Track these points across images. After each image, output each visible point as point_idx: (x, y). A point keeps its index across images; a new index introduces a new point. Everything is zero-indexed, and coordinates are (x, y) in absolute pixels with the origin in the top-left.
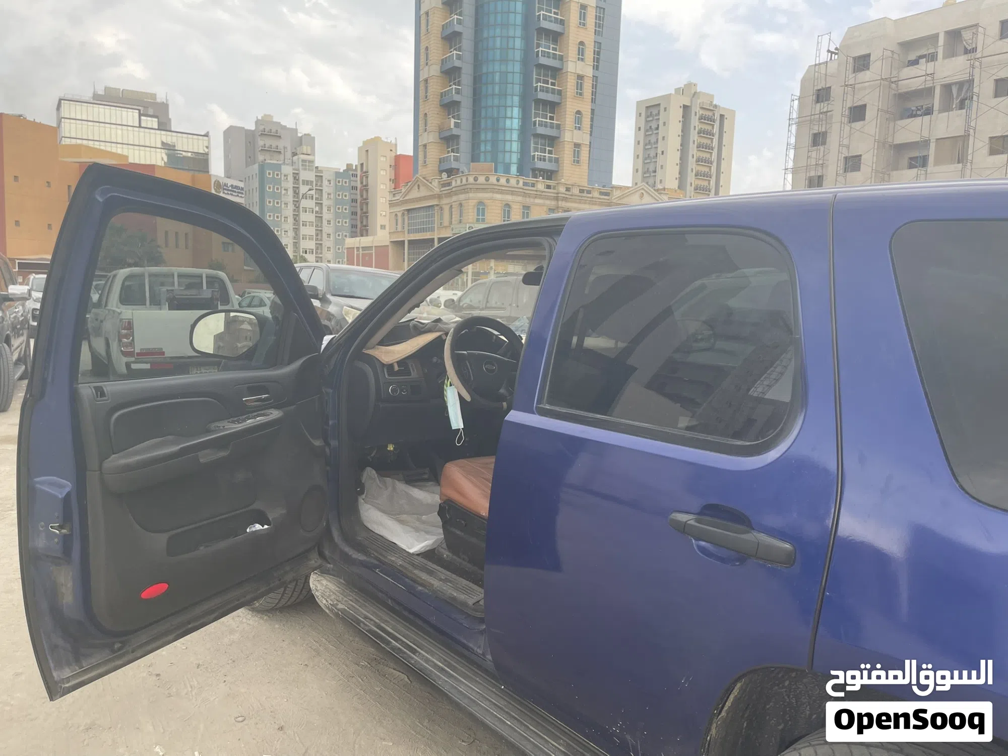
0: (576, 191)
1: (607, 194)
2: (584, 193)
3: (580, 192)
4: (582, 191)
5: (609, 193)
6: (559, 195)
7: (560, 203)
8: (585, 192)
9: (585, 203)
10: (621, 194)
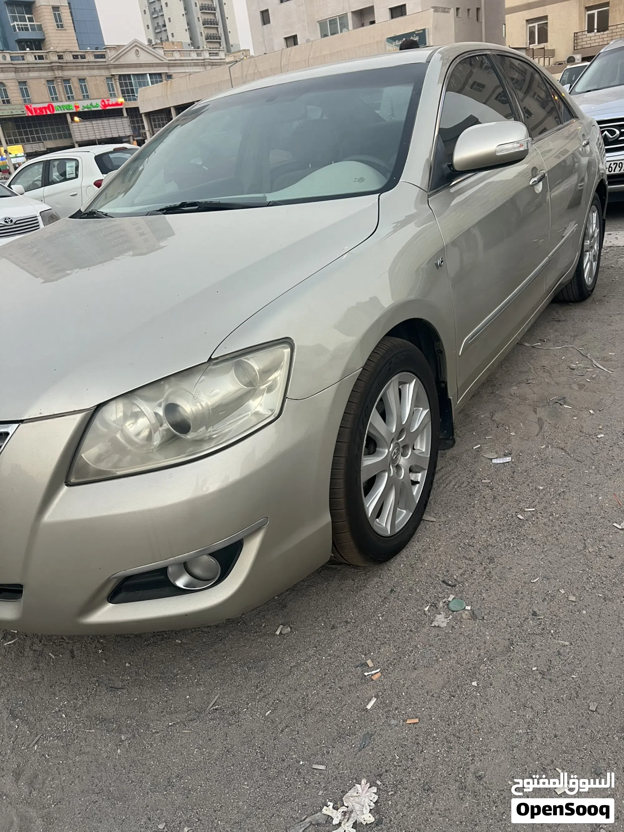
0: (68, 58)
1: (103, 56)
2: (78, 58)
3: (74, 58)
4: (75, 57)
5: (104, 55)
6: (53, 64)
7: (56, 72)
8: (79, 56)
9: (83, 69)
10: (116, 54)
